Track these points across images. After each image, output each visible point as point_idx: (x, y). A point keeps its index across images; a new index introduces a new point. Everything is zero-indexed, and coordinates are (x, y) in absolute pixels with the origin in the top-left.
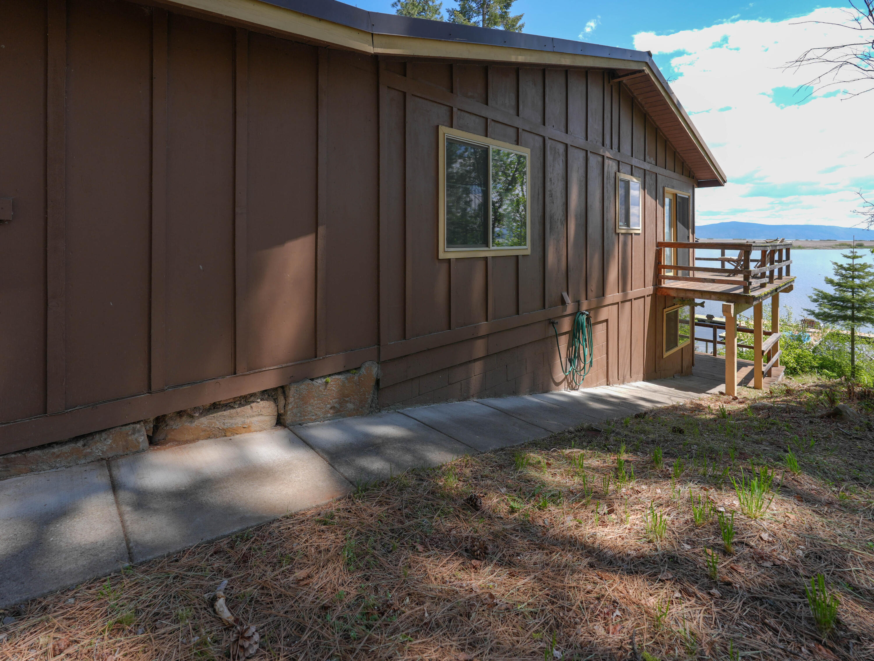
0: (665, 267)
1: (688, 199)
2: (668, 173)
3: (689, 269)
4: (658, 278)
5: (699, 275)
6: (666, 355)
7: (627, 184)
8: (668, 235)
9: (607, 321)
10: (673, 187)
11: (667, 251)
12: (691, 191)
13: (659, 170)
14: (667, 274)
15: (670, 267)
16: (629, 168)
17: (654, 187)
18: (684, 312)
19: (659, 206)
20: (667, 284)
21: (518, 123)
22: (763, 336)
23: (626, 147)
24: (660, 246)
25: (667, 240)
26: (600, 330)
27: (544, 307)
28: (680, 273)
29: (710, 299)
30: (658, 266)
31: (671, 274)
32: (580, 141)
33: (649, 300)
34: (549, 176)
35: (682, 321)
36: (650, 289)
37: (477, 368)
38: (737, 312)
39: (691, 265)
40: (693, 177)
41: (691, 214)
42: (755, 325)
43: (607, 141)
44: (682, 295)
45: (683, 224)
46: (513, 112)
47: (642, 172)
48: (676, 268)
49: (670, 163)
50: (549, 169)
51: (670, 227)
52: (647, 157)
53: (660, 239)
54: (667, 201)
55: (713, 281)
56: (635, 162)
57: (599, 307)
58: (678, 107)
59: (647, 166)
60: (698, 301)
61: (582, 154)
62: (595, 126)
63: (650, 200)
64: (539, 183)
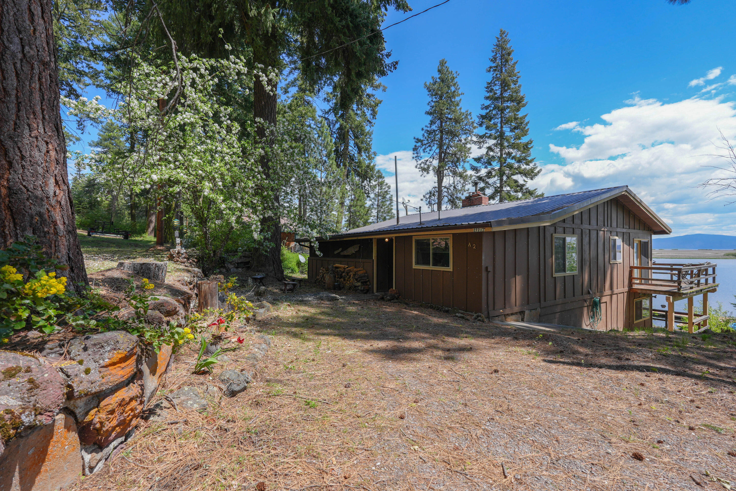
0: (634, 278)
1: (647, 243)
2: (636, 231)
3: (649, 279)
4: (630, 284)
5: (654, 282)
6: (635, 322)
7: (615, 240)
8: (636, 263)
9: (606, 302)
10: (639, 238)
11: (635, 270)
12: (649, 238)
13: (631, 231)
14: (635, 282)
15: (637, 279)
16: (616, 233)
17: (628, 239)
18: (646, 303)
19: (631, 250)
20: (635, 287)
21: (574, 226)
22: (693, 317)
23: (614, 224)
24: (632, 268)
25: (635, 265)
26: (603, 306)
27: (582, 294)
28: (643, 281)
29: (659, 294)
30: (631, 278)
31: (638, 282)
32: (595, 227)
33: (626, 294)
34: (584, 243)
35: (645, 309)
36: (626, 289)
37: (557, 315)
38: (674, 300)
39: (650, 278)
40: (651, 230)
41: (649, 250)
42: (689, 311)
43: (606, 224)
44: (644, 292)
45: (645, 256)
46: (572, 223)
47: (622, 234)
48: (641, 279)
49: (637, 226)
50: (584, 241)
51: (637, 258)
52: (625, 226)
53: (632, 265)
54: (635, 245)
55: (661, 285)
56: (619, 230)
57: (601, 296)
58: (640, 203)
59: (624, 230)
60: (653, 295)
61: (595, 232)
62: (601, 218)
63: (626, 247)
64: (580, 247)
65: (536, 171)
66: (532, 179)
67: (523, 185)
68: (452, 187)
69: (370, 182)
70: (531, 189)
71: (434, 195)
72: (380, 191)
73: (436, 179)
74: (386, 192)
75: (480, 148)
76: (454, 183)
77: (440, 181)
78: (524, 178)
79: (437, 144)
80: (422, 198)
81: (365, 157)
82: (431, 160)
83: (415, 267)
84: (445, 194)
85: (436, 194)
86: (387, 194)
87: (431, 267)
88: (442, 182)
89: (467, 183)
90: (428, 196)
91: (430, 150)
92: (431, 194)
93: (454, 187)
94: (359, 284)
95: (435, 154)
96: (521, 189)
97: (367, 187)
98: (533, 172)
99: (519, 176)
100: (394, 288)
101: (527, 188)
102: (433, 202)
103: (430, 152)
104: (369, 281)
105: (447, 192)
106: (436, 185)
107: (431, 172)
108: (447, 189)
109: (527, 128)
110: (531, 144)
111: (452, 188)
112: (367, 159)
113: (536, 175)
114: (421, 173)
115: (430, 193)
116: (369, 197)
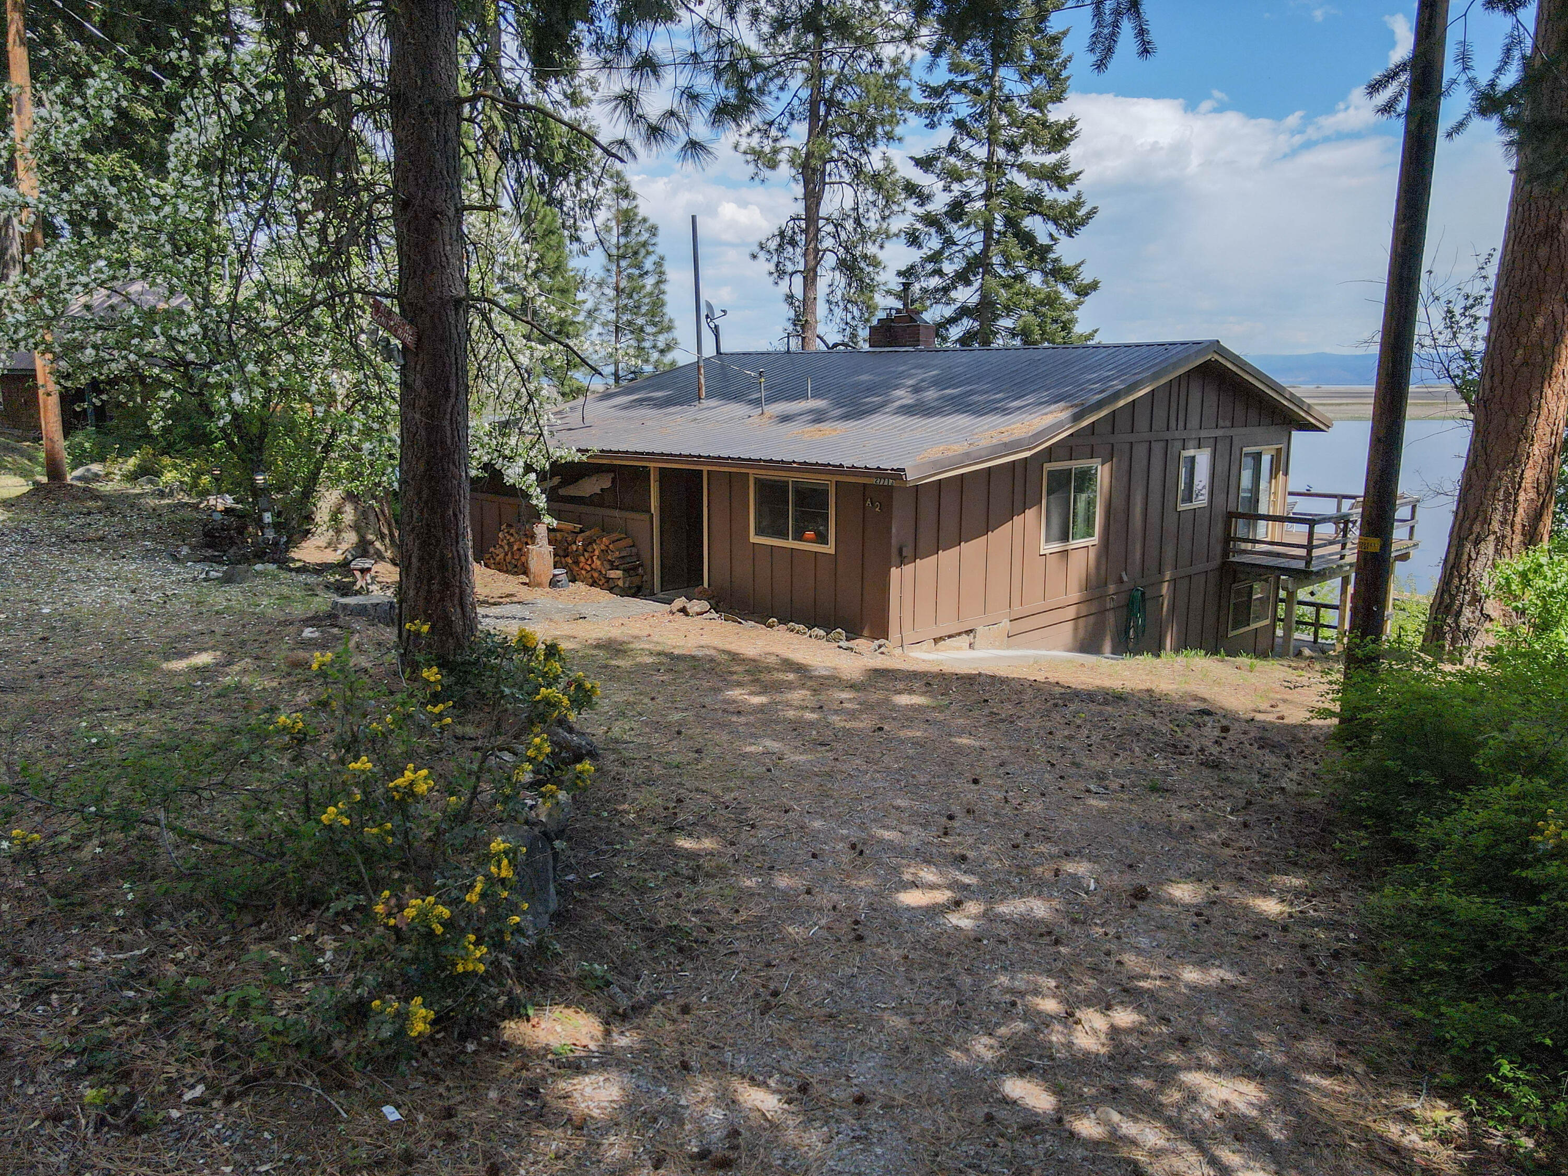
0: (1234, 539)
2: (1249, 430)
3: (1259, 542)
4: (1226, 551)
6: (1231, 634)
7: (1193, 459)
9: (1162, 596)
10: (1255, 445)
12: (1287, 438)
13: (1235, 431)
15: (1239, 540)
16: (1196, 442)
17: (1227, 452)
19: (1233, 472)
20: (1234, 557)
21: (1094, 440)
23: (1193, 422)
24: (1230, 517)
26: (1153, 605)
27: (1106, 585)
28: (1249, 546)
30: (1228, 538)
32: (1145, 435)
33: (1215, 574)
34: (1115, 475)
36: (1214, 563)
40: (1290, 424)
41: (1282, 467)
43: (1173, 424)
44: (1248, 569)
46: (1089, 433)
47: (1212, 441)
48: (1245, 540)
49: (1253, 417)
52: (1221, 423)
53: (1232, 508)
56: (1204, 433)
59: (1219, 433)
61: (1145, 446)
62: (1160, 414)
65: (1082, 213)
66: (1070, 234)
67: (1048, 249)
68: (851, 221)
69: (578, 184)
70: (1068, 261)
71: (793, 243)
72: (623, 240)
73: (799, 190)
74: (644, 244)
75: (932, 126)
76: (856, 209)
77: (812, 198)
78: (1051, 227)
79: (803, 70)
80: (756, 249)
81: (559, 97)
82: (785, 123)
83: (754, 539)
84: (829, 243)
85: (801, 238)
86: (648, 253)
87: (791, 544)
88: (818, 204)
89: (895, 208)
90: (773, 245)
91: (782, 89)
92: (785, 239)
93: (858, 222)
94: (619, 573)
95: (796, 102)
96: (1043, 259)
97: (569, 203)
98: (1072, 215)
99: (1038, 218)
100: (706, 585)
101: (1056, 260)
102: (790, 268)
103: (781, 95)
104: (641, 565)
105: (835, 236)
106: (799, 208)
107: (785, 170)
108: (836, 226)
109: (1064, 74)
110: (1071, 128)
111: (849, 225)
112: (567, 103)
113: (1083, 222)
114: (751, 168)
115: (782, 234)
116: (578, 239)
